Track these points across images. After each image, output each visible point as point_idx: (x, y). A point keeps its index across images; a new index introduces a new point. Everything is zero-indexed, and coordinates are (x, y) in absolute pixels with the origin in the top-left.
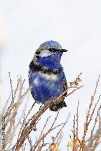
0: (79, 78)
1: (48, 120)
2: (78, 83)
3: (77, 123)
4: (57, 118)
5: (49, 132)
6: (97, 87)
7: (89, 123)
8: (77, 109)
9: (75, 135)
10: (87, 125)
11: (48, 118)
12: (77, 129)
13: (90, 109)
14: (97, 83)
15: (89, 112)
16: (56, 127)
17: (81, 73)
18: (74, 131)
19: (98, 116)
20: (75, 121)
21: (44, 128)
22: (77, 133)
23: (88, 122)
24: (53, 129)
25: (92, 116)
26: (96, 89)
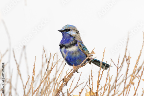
0: (93, 52)
1: (73, 80)
2: (92, 55)
3: (92, 81)
4: (80, 79)
5: (75, 89)
6: (104, 55)
7: (100, 81)
8: (91, 71)
9: (91, 89)
10: (99, 82)
11: (73, 79)
12: (92, 85)
13: (100, 71)
14: (104, 53)
15: (99, 72)
16: (79, 85)
17: (94, 48)
18: (90, 86)
19: (108, 76)
20: (91, 80)
21: (71, 86)
22: (92, 88)
23: (99, 79)
24: (77, 86)
25: (102, 75)
26: (103, 57)
